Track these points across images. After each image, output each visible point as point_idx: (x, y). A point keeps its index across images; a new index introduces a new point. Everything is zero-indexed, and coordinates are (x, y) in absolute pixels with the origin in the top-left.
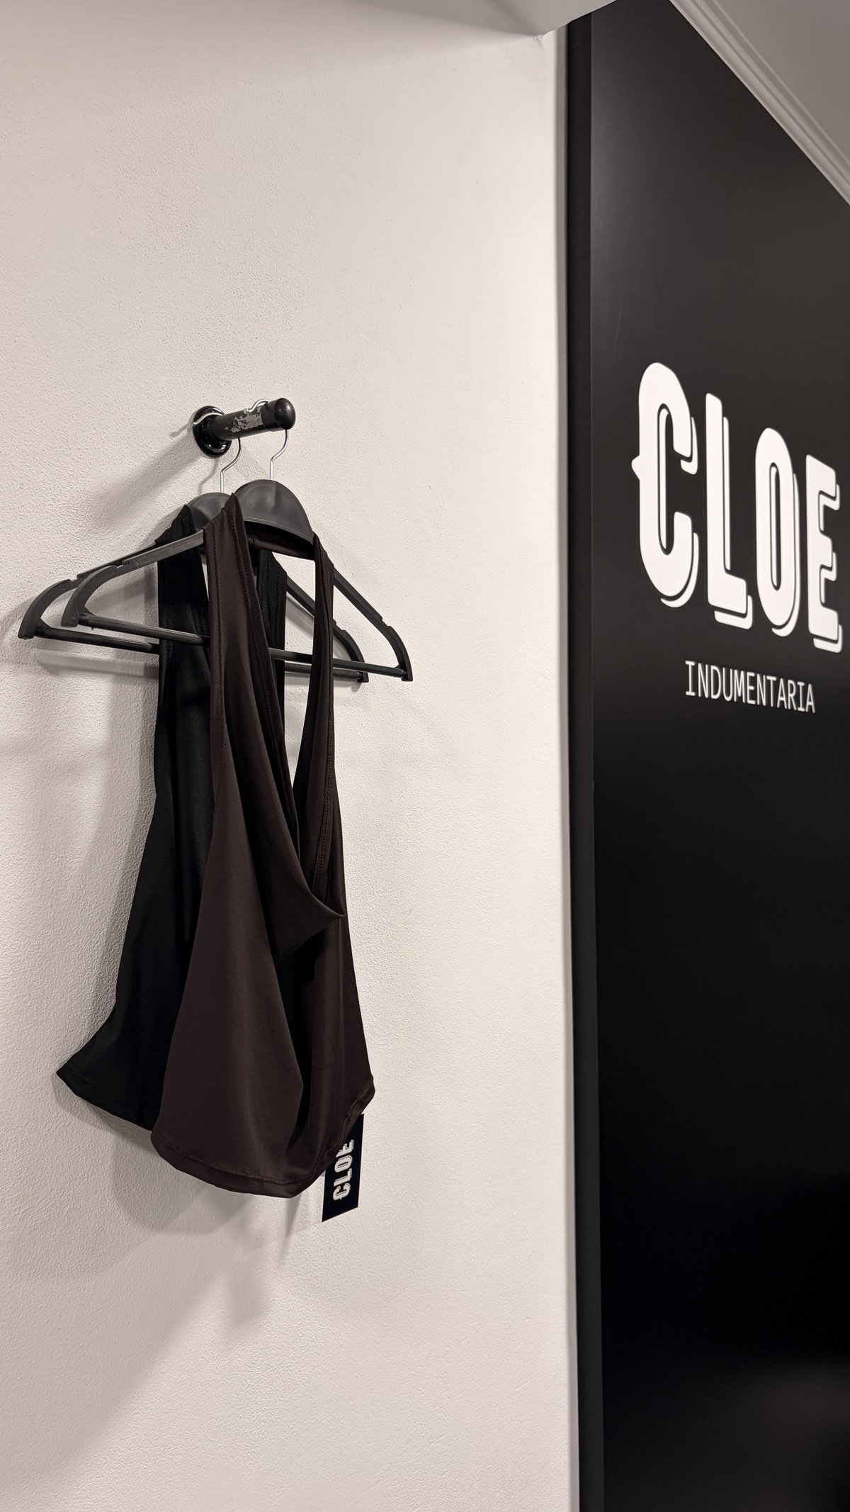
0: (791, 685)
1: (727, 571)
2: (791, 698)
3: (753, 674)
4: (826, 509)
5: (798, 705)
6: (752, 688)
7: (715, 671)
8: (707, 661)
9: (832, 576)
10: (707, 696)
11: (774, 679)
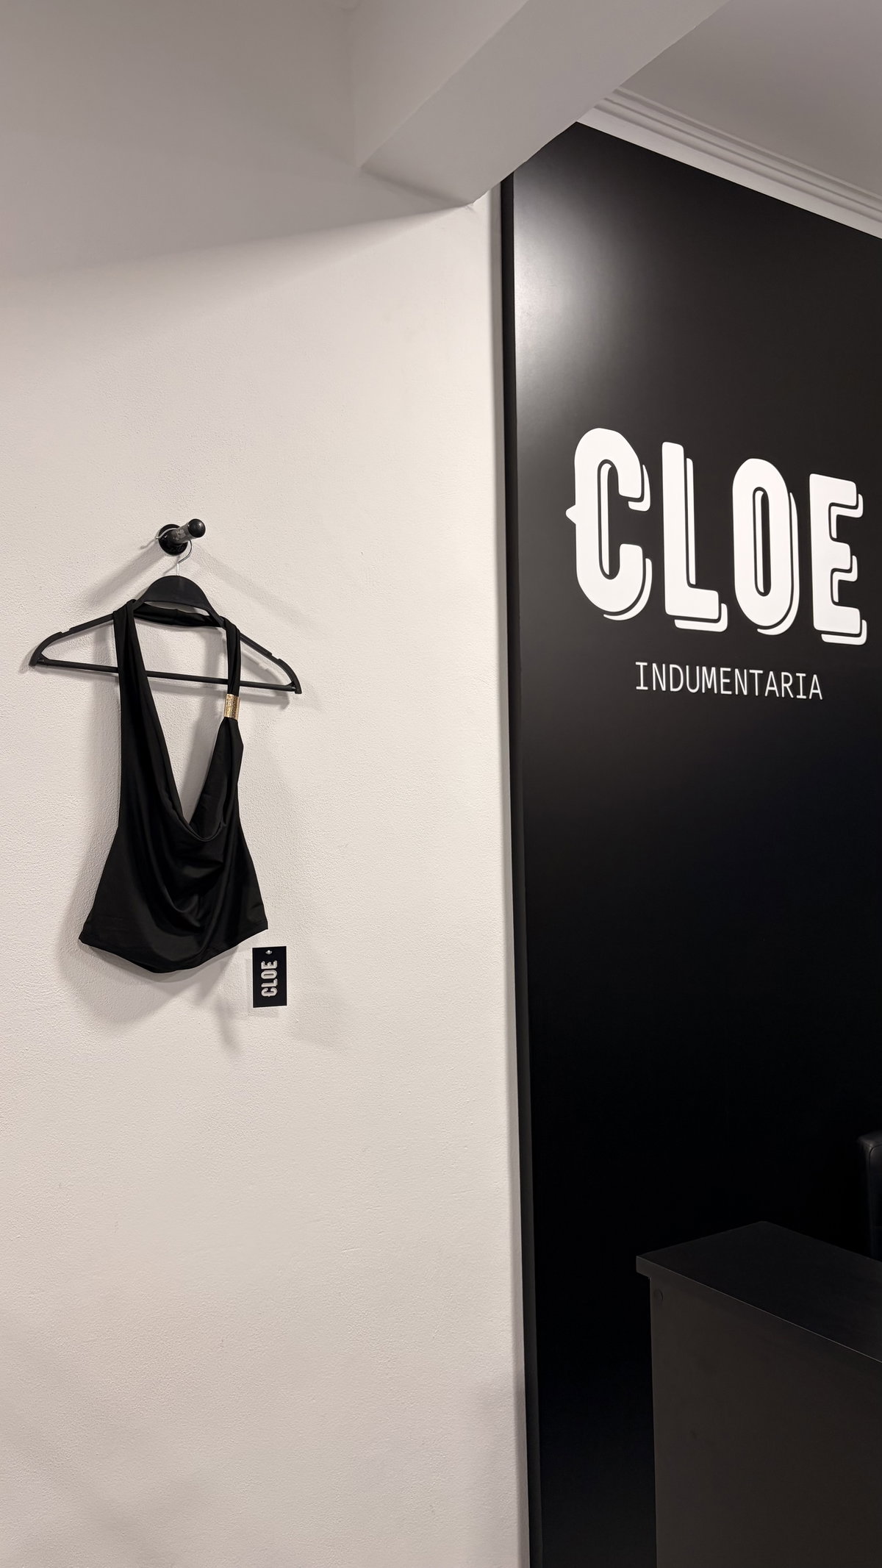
0: (785, 676)
1: (691, 585)
2: (785, 688)
3: (729, 670)
4: (839, 517)
5: (796, 692)
6: (728, 681)
7: (674, 669)
8: (663, 660)
9: (853, 577)
10: (664, 688)
11: (761, 672)
